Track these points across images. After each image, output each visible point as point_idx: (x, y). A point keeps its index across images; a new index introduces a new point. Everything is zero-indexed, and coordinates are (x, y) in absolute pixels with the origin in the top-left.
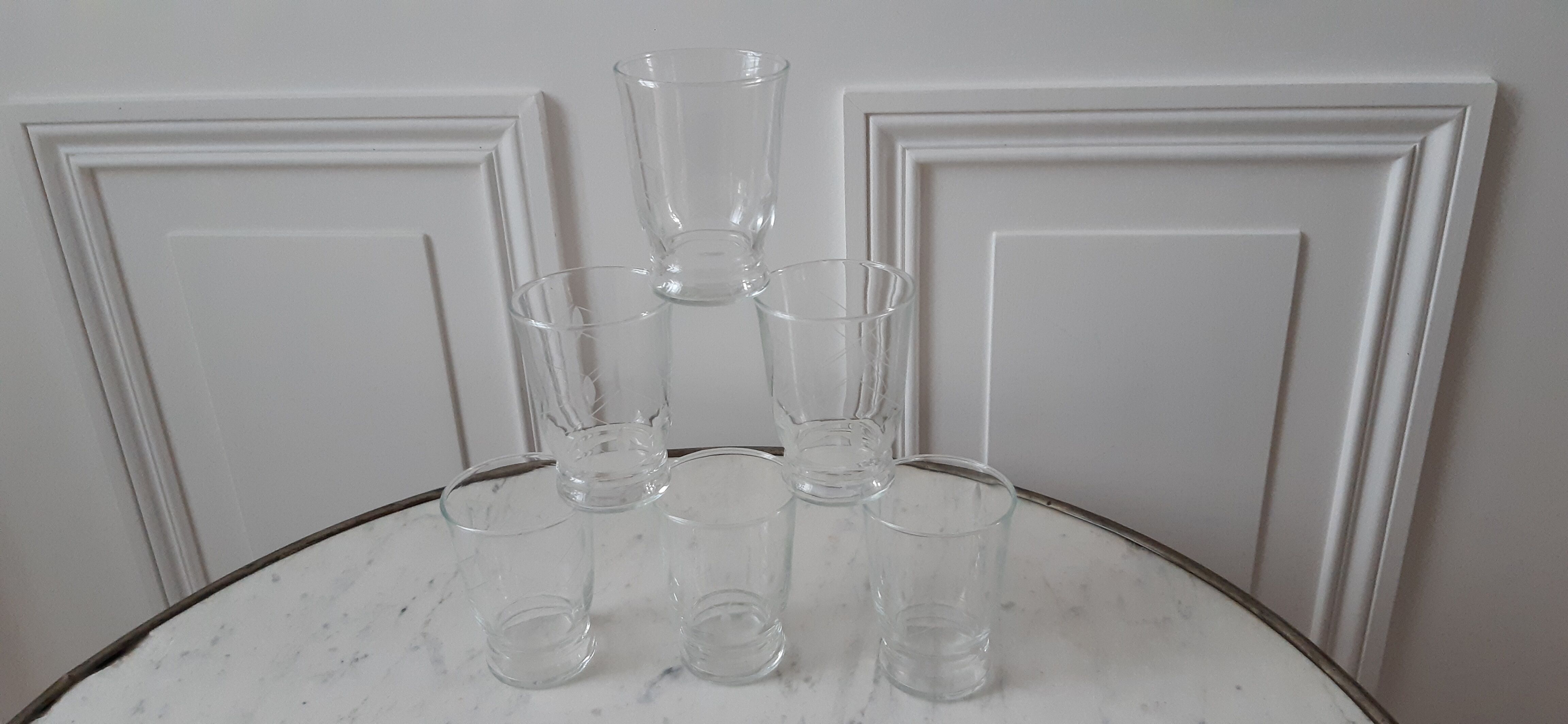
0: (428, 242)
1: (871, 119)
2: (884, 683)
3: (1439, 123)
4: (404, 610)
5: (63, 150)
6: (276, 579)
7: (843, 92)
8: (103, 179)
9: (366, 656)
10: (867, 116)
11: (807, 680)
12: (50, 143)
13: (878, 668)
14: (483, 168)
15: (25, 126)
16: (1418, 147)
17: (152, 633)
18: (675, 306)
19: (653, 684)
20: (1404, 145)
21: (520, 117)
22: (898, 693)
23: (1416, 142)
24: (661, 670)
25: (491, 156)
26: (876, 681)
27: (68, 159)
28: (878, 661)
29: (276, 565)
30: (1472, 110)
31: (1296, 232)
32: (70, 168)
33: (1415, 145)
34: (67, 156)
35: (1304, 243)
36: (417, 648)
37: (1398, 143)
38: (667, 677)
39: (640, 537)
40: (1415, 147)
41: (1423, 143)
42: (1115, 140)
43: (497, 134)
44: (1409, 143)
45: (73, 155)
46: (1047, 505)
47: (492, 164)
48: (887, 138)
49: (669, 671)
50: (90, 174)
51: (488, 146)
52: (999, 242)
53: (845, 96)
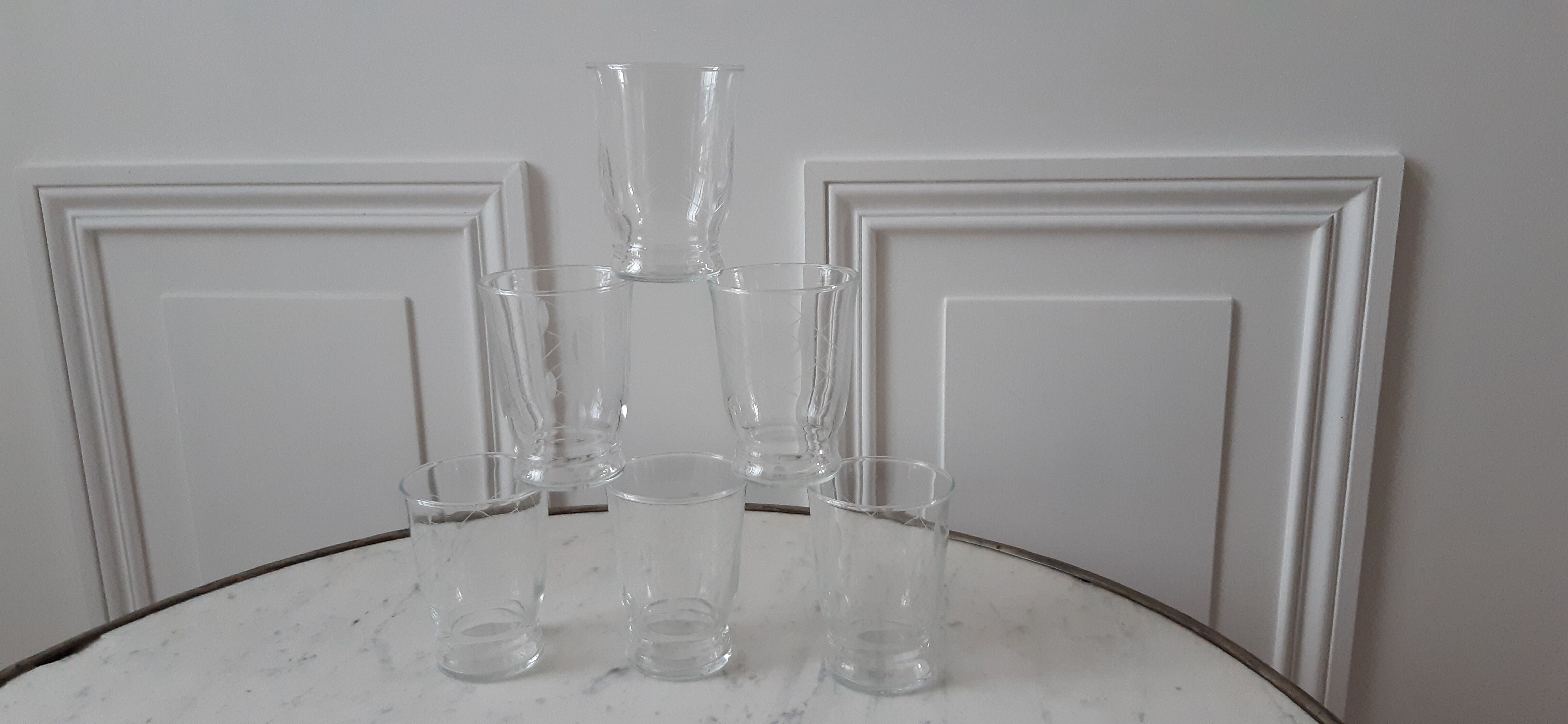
0: (409, 305)
1: (830, 187)
2: (829, 681)
3: (1353, 193)
4: (356, 622)
5: (70, 213)
6: (231, 597)
7: (805, 162)
8: (106, 244)
9: (315, 656)
10: (827, 184)
11: (751, 678)
12: (59, 206)
13: (823, 670)
14: (466, 231)
15: (37, 188)
16: (1335, 216)
17: (103, 636)
18: (636, 284)
19: (599, 680)
20: (1322, 214)
21: (504, 183)
22: (842, 688)
23: (1334, 212)
24: (609, 669)
25: (474, 220)
26: (821, 680)
27: (74, 223)
28: (823, 664)
29: (234, 586)
30: (1383, 180)
31: (1229, 298)
32: (75, 231)
33: (1332, 214)
34: (74, 219)
35: (1236, 310)
36: (366, 650)
37: (1316, 213)
38: (614, 675)
39: (595, 569)
40: (1333, 216)
41: (1340, 213)
42: (1056, 209)
43: (481, 200)
44: (1326, 213)
45: (79, 217)
46: (996, 549)
47: (476, 229)
48: (845, 206)
49: (616, 670)
50: (93, 236)
51: (472, 211)
52: (950, 306)
53: (805, 165)
